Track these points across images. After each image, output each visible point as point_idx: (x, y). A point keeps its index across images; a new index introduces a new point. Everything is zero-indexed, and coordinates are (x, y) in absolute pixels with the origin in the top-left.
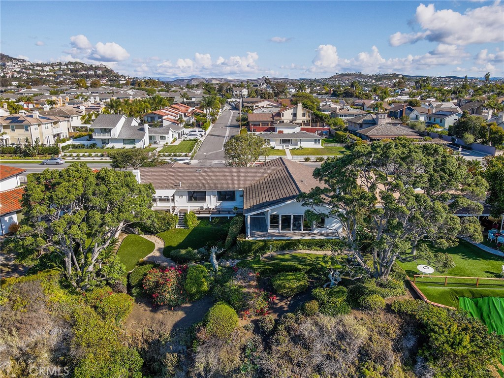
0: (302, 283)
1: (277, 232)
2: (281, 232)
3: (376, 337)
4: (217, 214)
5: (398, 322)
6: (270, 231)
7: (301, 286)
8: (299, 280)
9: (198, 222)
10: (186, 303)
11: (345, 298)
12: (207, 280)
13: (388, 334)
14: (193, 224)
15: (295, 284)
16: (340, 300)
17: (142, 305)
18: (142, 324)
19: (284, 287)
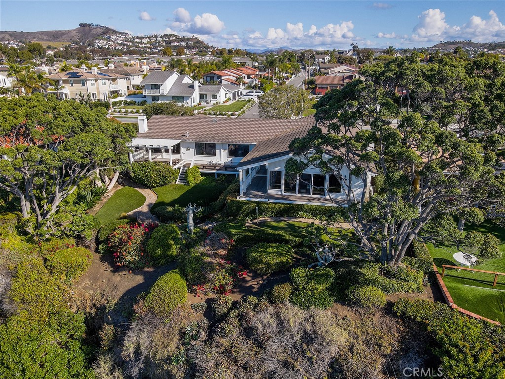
0: (284, 259)
1: (280, 193)
2: (283, 194)
3: (360, 346)
4: (224, 170)
5: (399, 331)
6: (271, 192)
7: (281, 262)
8: (281, 255)
9: (202, 178)
10: (149, 268)
11: (328, 285)
12: (176, 243)
13: (380, 346)
14: (195, 180)
15: (274, 260)
16: (320, 288)
17: (106, 264)
18: (96, 285)
19: (260, 262)
